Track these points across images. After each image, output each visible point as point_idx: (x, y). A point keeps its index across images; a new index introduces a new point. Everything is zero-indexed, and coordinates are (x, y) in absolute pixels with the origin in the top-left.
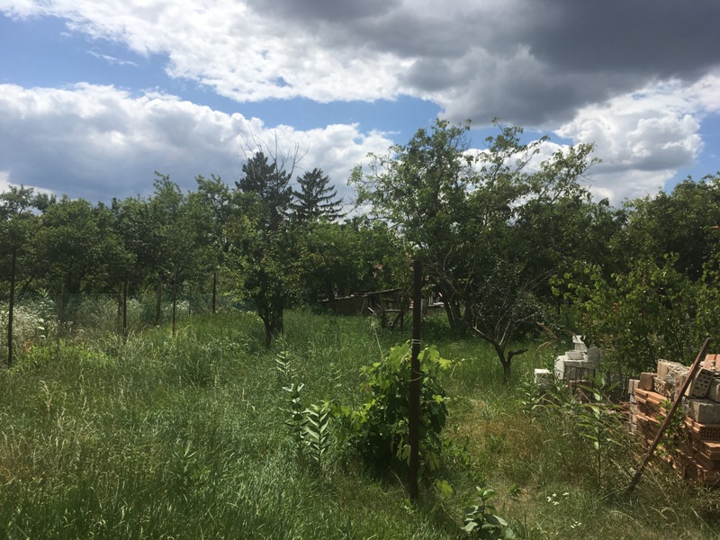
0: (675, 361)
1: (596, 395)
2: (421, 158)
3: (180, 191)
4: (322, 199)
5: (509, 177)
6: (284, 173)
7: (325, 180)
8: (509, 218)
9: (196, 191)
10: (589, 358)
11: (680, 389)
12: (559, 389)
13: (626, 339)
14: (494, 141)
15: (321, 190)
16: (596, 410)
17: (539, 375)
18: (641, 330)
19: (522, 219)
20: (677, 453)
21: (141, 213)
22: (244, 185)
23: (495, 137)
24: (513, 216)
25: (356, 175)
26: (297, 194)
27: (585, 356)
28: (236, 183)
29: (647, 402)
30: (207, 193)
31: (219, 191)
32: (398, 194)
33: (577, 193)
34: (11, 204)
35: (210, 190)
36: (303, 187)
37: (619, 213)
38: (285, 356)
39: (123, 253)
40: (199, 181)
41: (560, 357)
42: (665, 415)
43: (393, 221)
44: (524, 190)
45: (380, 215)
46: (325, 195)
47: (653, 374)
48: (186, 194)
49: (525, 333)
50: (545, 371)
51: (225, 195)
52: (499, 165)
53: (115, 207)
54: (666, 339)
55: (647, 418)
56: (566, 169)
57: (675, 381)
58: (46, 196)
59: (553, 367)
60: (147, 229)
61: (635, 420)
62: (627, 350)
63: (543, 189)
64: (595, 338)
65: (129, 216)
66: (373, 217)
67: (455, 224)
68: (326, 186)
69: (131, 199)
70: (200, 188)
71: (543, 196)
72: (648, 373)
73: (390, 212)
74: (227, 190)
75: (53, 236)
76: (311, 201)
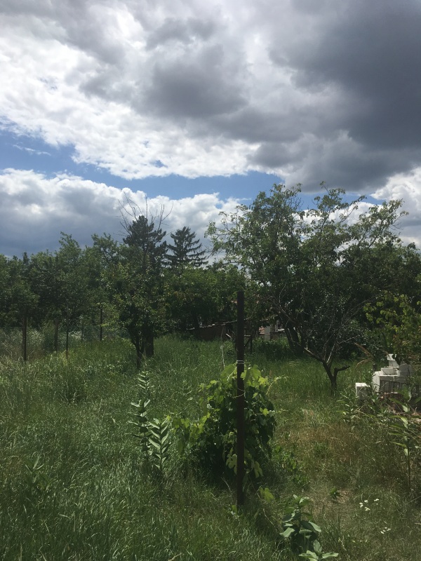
1: (404, 407)
2: (263, 214)
3: (79, 247)
4: (190, 250)
5: (333, 228)
6: (161, 231)
7: (193, 236)
8: (336, 260)
9: (91, 247)
10: (401, 373)
12: (374, 401)
14: (321, 200)
15: (190, 244)
16: (404, 420)
17: (359, 388)
19: (346, 261)
21: (46, 264)
22: (128, 241)
23: (322, 197)
24: (339, 259)
25: (212, 230)
26: (171, 247)
27: (397, 372)
28: (124, 239)
30: (100, 247)
31: (109, 246)
32: (246, 243)
33: (390, 239)
35: (102, 245)
36: (175, 241)
38: (145, 375)
39: (29, 294)
40: (94, 239)
41: (376, 373)
43: (242, 265)
44: (346, 238)
45: (232, 261)
46: (192, 247)
48: (83, 248)
49: (348, 352)
50: (364, 385)
51: (114, 248)
52: (326, 219)
53: (26, 260)
56: (379, 221)
59: (371, 381)
60: (51, 276)
63: (362, 237)
64: (404, 356)
65: (36, 266)
66: (227, 262)
67: (292, 266)
68: (193, 240)
69: (42, 253)
70: (95, 244)
71: (362, 242)
73: (240, 257)
74: (115, 245)
76: (181, 252)
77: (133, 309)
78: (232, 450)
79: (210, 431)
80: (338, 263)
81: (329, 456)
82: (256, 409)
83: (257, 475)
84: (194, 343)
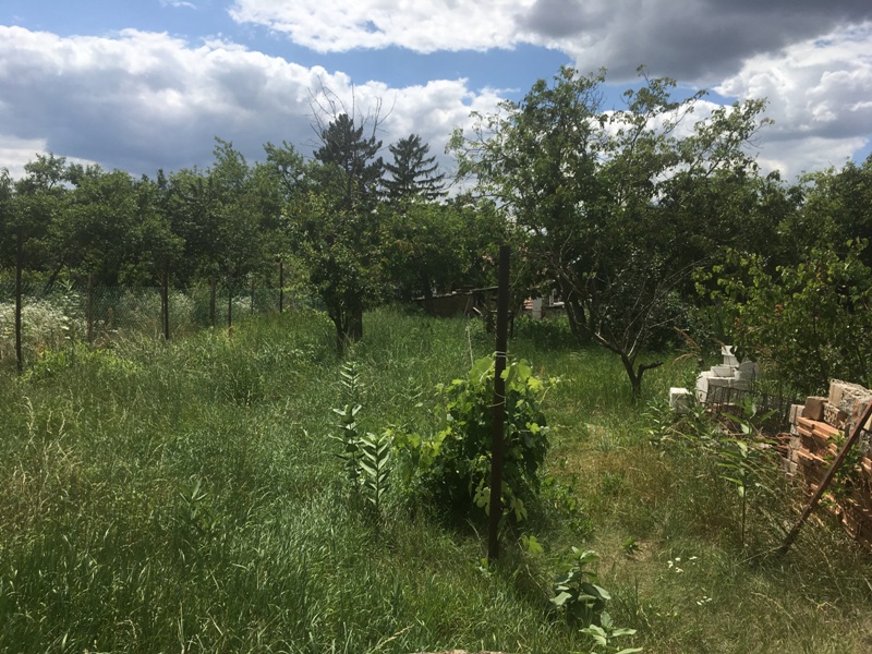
0: (854, 382)
1: (743, 426)
2: (540, 118)
3: (244, 162)
4: (420, 173)
5: (652, 143)
6: (374, 139)
7: (424, 150)
8: (651, 196)
9: (264, 163)
10: (741, 375)
11: (858, 420)
12: (697, 415)
13: (790, 351)
14: (634, 96)
15: (419, 162)
16: (743, 445)
17: (675, 396)
18: (811, 340)
19: (668, 197)
20: (849, 504)
21: (193, 189)
22: (324, 155)
23: (637, 90)
24: (657, 193)
25: (457, 141)
26: (389, 167)
27: (736, 373)
28: (315, 153)
29: (814, 435)
30: (278, 164)
31: (292, 163)
32: (510, 164)
33: (741, 163)
34: (39, 177)
35: (281, 161)
36: (396, 158)
37: (793, 191)
38: (351, 367)
39: (169, 237)
40: (269, 150)
41: (703, 374)
42: (836, 455)
43: (503, 200)
44: (672, 160)
45: (487, 193)
46: (424, 168)
47: (822, 398)
48: (251, 164)
49: (663, 341)
50: (683, 391)
51: (299, 166)
52: (641, 128)
53: (162, 182)
54: (843, 352)
55: (811, 456)
56: (728, 133)
57: (851, 409)
58: (80, 167)
59: (694, 385)
60: (202, 208)
61: (795, 458)
62: (791, 366)
63: (696, 159)
64: (749, 350)
65: (179, 192)
66: (478, 194)
67: (581, 203)
68: (426, 157)
69: (186, 171)
70: (270, 159)
71: (696, 167)
72: (817, 398)
73: (499, 187)
74: (301, 162)
75: (83, 215)
76: (405, 175)
77: (331, 265)
78: (482, 481)
79: (450, 454)
80: (654, 200)
81: (626, 492)
82: (521, 424)
83: (519, 518)
84: (425, 320)
